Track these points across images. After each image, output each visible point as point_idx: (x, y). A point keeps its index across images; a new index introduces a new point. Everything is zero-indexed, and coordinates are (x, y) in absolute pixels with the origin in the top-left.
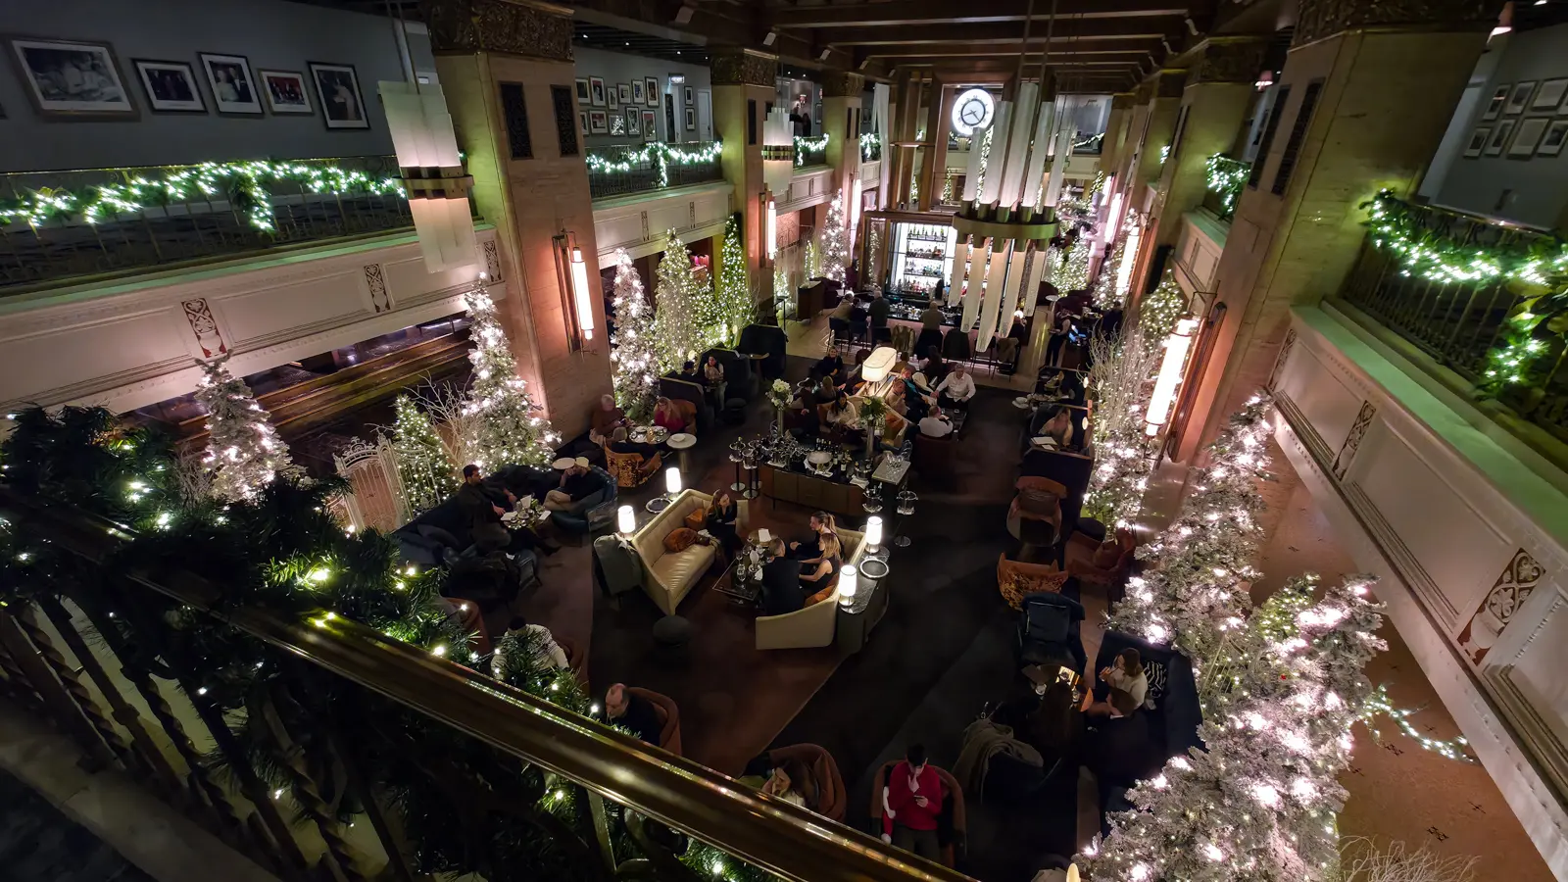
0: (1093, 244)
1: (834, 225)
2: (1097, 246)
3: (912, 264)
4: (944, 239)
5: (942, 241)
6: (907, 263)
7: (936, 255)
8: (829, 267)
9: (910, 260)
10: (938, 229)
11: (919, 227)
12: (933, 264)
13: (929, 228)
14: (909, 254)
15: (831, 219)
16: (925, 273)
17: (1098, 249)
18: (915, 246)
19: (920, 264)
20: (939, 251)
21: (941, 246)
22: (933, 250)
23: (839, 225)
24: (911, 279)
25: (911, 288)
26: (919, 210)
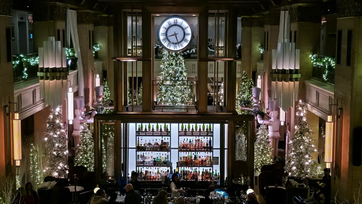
0: (269, 127)
1: (55, 127)
2: (273, 128)
3: (143, 157)
4: (168, 133)
5: (167, 136)
6: (137, 157)
7: (164, 147)
8: (53, 167)
9: (140, 153)
10: (162, 125)
11: (145, 125)
12: (162, 155)
13: (154, 125)
14: (139, 148)
15: (53, 123)
16: (156, 163)
17: (274, 131)
18: (144, 140)
19: (150, 156)
20: (165, 143)
21: (166, 139)
22: (160, 143)
23: (60, 128)
24: (144, 170)
25: (145, 178)
26: (143, 111)
